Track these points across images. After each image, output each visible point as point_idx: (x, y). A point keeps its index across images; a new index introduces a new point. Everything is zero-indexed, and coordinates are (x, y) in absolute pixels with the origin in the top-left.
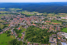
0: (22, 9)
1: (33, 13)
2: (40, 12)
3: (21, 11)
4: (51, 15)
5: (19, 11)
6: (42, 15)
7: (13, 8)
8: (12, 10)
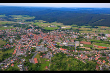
0: (34, 18)
1: (55, 25)
2: (65, 24)
3: (32, 20)
4: (87, 29)
5: (30, 20)
6: (71, 29)
7: (19, 16)
8: (18, 18)
